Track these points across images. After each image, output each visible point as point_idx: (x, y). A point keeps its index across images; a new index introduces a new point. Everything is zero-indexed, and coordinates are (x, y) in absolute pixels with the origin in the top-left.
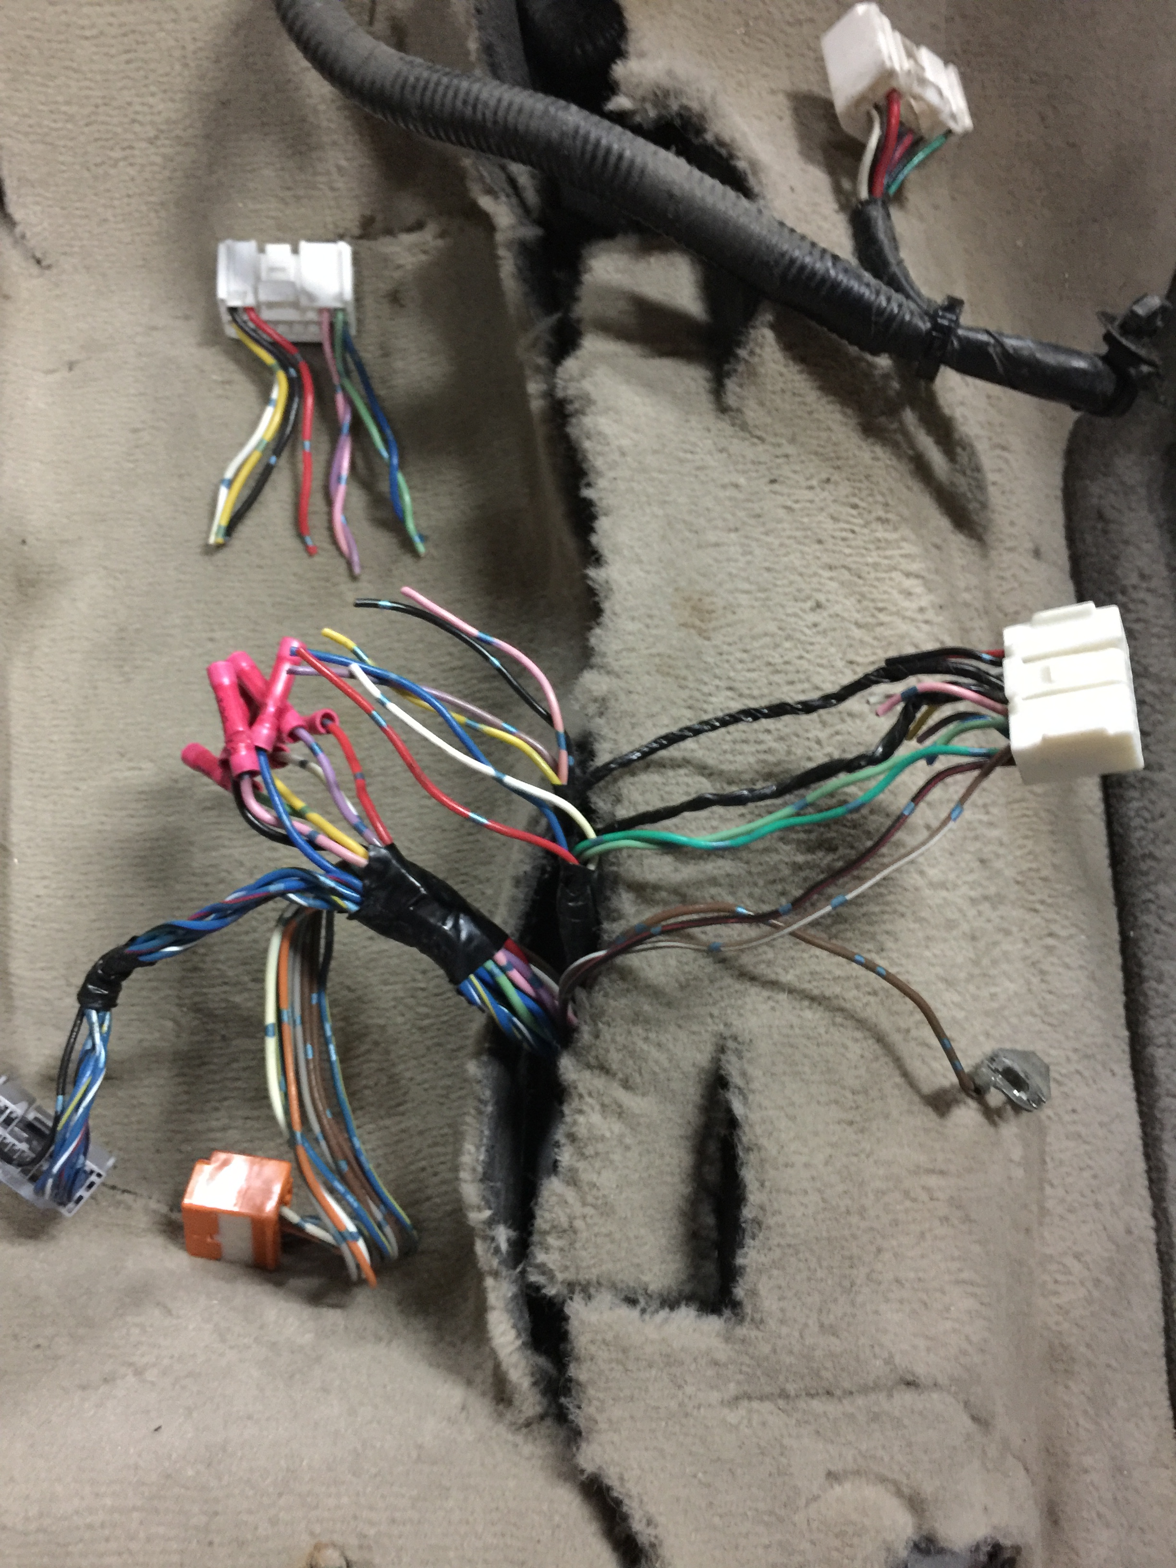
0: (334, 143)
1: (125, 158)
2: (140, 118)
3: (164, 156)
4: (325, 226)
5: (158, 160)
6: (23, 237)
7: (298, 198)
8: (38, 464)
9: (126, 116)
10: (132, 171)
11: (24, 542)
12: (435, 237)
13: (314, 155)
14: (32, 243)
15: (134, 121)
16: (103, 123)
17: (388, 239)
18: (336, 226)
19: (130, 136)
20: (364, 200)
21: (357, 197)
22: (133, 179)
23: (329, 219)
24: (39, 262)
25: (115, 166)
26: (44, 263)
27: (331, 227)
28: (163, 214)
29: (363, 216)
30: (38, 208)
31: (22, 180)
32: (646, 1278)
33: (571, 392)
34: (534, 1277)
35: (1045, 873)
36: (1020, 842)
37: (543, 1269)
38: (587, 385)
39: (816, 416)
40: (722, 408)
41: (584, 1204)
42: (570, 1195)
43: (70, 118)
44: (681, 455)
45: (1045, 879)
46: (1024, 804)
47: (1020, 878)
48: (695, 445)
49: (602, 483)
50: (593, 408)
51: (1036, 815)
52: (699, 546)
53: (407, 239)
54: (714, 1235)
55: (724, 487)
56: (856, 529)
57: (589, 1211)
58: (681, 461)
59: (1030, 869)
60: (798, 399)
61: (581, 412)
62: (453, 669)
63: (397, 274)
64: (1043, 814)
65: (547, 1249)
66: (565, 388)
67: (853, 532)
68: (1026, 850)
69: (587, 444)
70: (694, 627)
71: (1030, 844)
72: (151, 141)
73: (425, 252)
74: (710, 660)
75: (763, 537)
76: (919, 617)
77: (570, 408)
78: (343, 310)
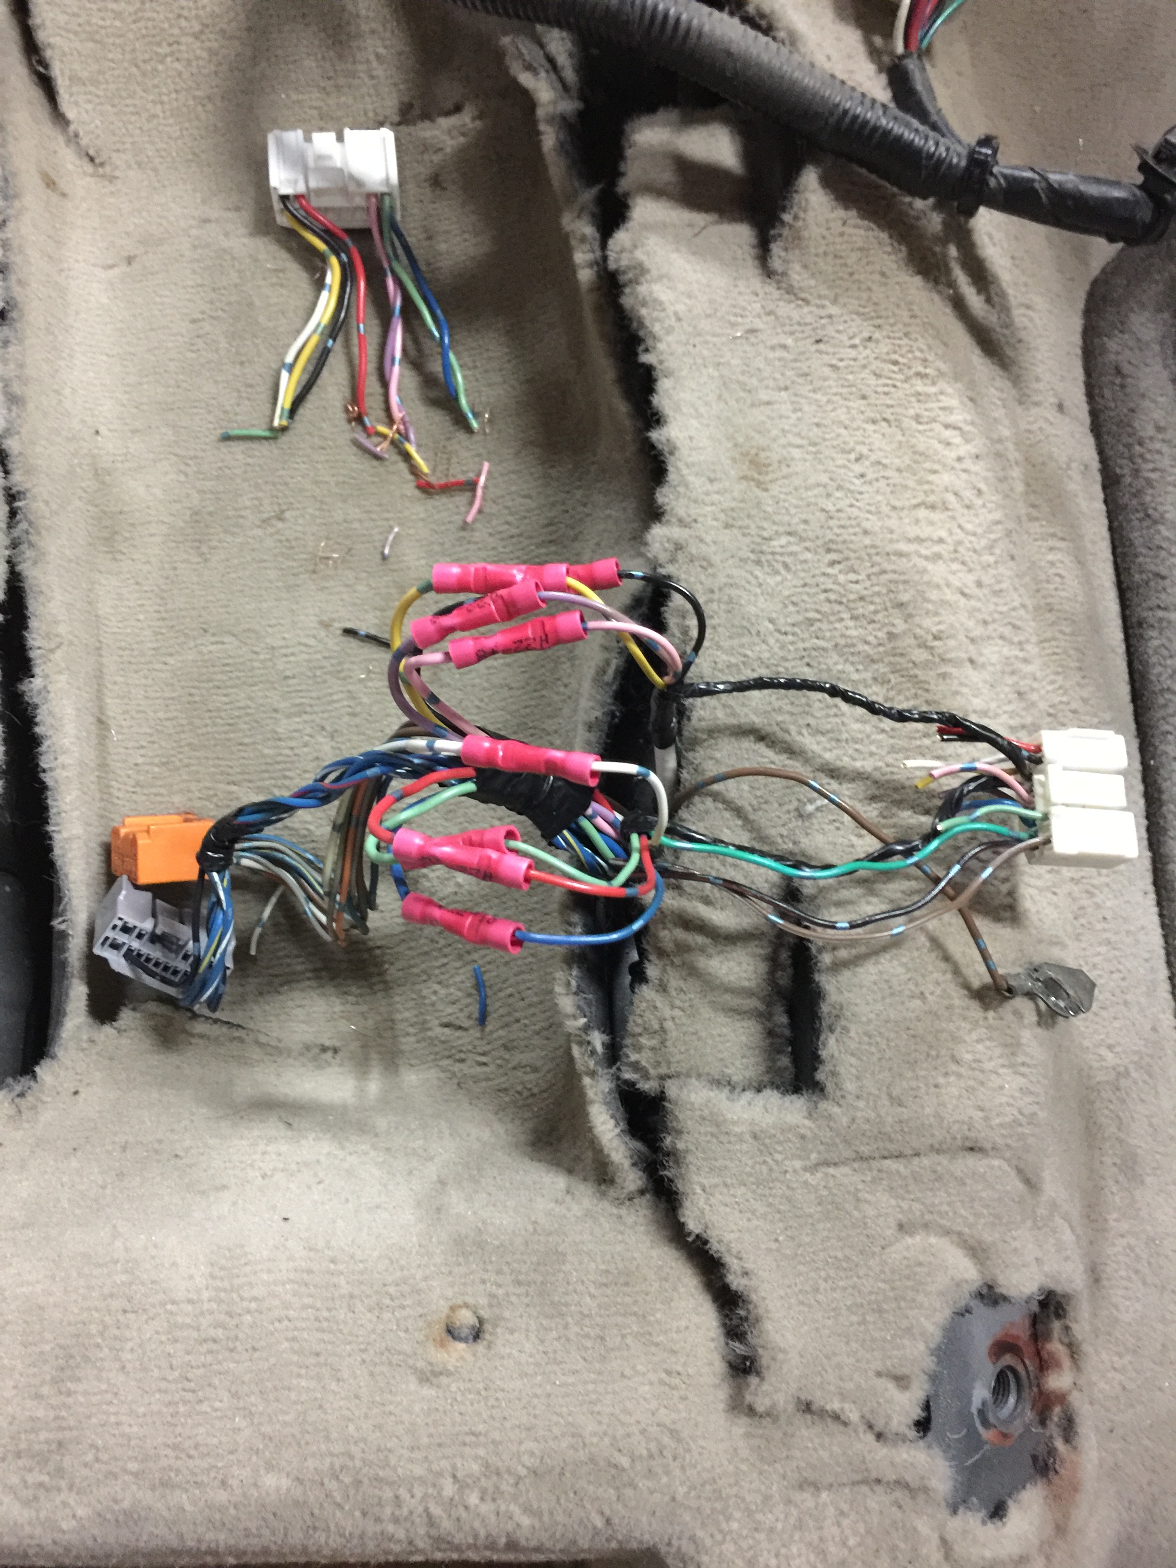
0: (373, 32)
1: (172, 54)
2: (185, 13)
3: (210, 51)
4: (366, 114)
5: (204, 54)
6: (76, 135)
7: (338, 88)
8: (105, 358)
9: (171, 11)
10: (177, 65)
11: (97, 432)
12: (473, 119)
13: (354, 44)
14: (84, 142)
15: (179, 16)
16: (149, 19)
17: (427, 124)
18: (376, 114)
19: (176, 31)
20: (402, 87)
21: (395, 85)
22: (180, 74)
23: (369, 107)
24: (92, 159)
25: (162, 62)
26: (97, 161)
27: (371, 114)
28: (210, 107)
29: (402, 103)
30: (89, 107)
31: (74, 79)
32: (728, 1071)
33: (624, 262)
34: (628, 1075)
35: (1074, 706)
36: (1052, 677)
37: (636, 1067)
38: (639, 255)
39: (856, 277)
40: (768, 273)
41: (673, 1007)
42: (659, 1000)
43: (118, 15)
44: (733, 319)
45: (1074, 712)
46: (1054, 643)
47: (1051, 711)
48: (744, 309)
49: (661, 346)
50: (648, 277)
51: (1065, 652)
52: (753, 405)
53: (444, 122)
54: (787, 1032)
55: (773, 348)
56: (898, 384)
57: (677, 1013)
58: (733, 325)
59: (1061, 702)
60: (839, 261)
61: (636, 281)
62: (512, 537)
63: (437, 158)
64: (1072, 652)
65: (639, 1049)
66: (617, 260)
67: (895, 386)
68: (1056, 685)
69: (644, 312)
70: (753, 480)
71: (1059, 679)
72: (196, 36)
73: (463, 134)
74: (769, 509)
75: (811, 395)
76: (957, 465)
77: (623, 279)
78: (389, 194)
